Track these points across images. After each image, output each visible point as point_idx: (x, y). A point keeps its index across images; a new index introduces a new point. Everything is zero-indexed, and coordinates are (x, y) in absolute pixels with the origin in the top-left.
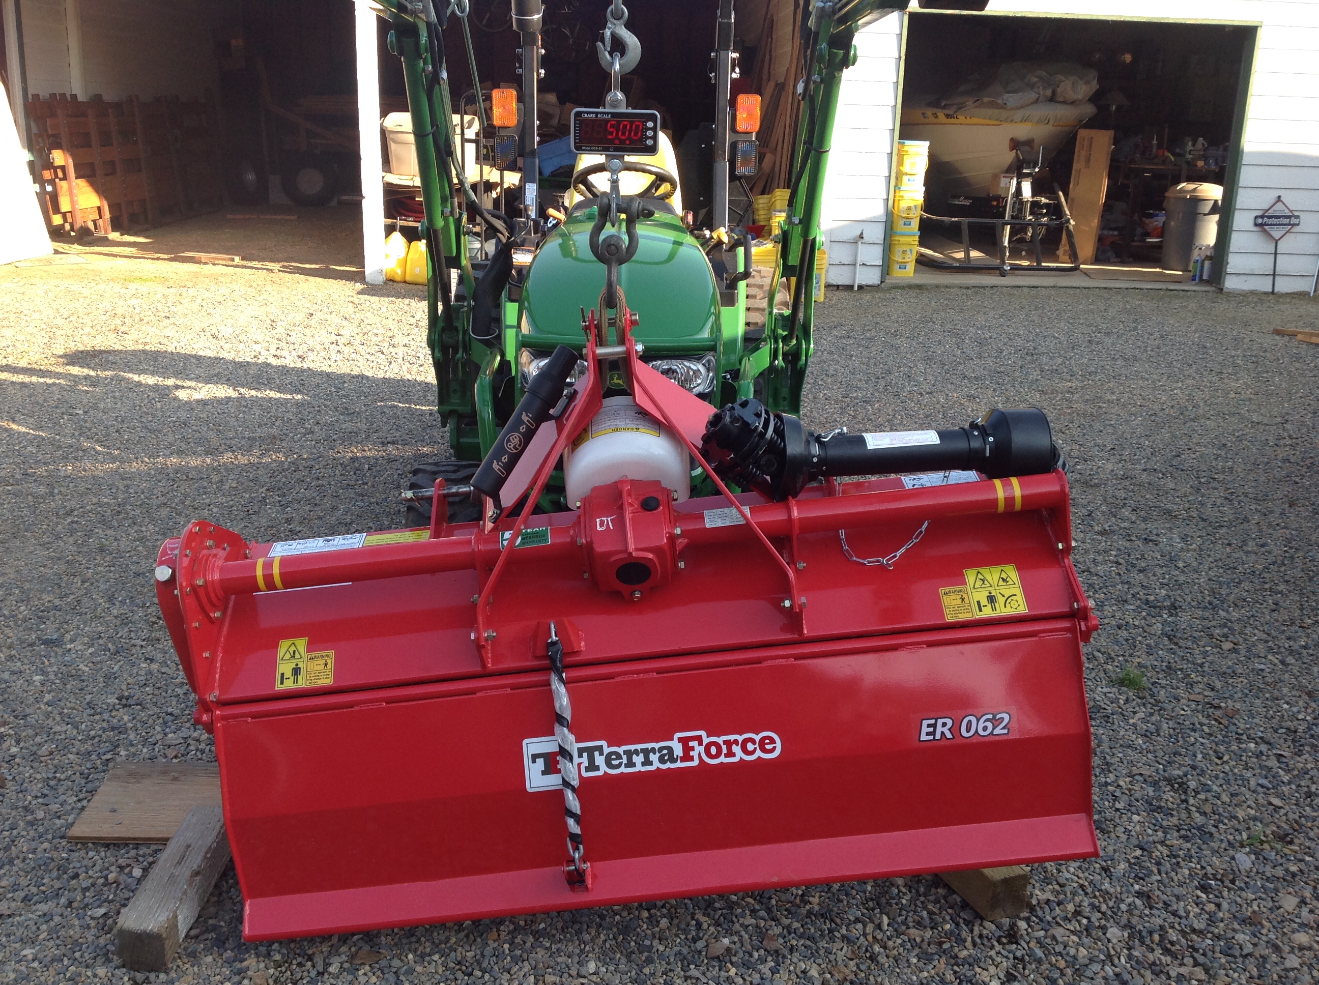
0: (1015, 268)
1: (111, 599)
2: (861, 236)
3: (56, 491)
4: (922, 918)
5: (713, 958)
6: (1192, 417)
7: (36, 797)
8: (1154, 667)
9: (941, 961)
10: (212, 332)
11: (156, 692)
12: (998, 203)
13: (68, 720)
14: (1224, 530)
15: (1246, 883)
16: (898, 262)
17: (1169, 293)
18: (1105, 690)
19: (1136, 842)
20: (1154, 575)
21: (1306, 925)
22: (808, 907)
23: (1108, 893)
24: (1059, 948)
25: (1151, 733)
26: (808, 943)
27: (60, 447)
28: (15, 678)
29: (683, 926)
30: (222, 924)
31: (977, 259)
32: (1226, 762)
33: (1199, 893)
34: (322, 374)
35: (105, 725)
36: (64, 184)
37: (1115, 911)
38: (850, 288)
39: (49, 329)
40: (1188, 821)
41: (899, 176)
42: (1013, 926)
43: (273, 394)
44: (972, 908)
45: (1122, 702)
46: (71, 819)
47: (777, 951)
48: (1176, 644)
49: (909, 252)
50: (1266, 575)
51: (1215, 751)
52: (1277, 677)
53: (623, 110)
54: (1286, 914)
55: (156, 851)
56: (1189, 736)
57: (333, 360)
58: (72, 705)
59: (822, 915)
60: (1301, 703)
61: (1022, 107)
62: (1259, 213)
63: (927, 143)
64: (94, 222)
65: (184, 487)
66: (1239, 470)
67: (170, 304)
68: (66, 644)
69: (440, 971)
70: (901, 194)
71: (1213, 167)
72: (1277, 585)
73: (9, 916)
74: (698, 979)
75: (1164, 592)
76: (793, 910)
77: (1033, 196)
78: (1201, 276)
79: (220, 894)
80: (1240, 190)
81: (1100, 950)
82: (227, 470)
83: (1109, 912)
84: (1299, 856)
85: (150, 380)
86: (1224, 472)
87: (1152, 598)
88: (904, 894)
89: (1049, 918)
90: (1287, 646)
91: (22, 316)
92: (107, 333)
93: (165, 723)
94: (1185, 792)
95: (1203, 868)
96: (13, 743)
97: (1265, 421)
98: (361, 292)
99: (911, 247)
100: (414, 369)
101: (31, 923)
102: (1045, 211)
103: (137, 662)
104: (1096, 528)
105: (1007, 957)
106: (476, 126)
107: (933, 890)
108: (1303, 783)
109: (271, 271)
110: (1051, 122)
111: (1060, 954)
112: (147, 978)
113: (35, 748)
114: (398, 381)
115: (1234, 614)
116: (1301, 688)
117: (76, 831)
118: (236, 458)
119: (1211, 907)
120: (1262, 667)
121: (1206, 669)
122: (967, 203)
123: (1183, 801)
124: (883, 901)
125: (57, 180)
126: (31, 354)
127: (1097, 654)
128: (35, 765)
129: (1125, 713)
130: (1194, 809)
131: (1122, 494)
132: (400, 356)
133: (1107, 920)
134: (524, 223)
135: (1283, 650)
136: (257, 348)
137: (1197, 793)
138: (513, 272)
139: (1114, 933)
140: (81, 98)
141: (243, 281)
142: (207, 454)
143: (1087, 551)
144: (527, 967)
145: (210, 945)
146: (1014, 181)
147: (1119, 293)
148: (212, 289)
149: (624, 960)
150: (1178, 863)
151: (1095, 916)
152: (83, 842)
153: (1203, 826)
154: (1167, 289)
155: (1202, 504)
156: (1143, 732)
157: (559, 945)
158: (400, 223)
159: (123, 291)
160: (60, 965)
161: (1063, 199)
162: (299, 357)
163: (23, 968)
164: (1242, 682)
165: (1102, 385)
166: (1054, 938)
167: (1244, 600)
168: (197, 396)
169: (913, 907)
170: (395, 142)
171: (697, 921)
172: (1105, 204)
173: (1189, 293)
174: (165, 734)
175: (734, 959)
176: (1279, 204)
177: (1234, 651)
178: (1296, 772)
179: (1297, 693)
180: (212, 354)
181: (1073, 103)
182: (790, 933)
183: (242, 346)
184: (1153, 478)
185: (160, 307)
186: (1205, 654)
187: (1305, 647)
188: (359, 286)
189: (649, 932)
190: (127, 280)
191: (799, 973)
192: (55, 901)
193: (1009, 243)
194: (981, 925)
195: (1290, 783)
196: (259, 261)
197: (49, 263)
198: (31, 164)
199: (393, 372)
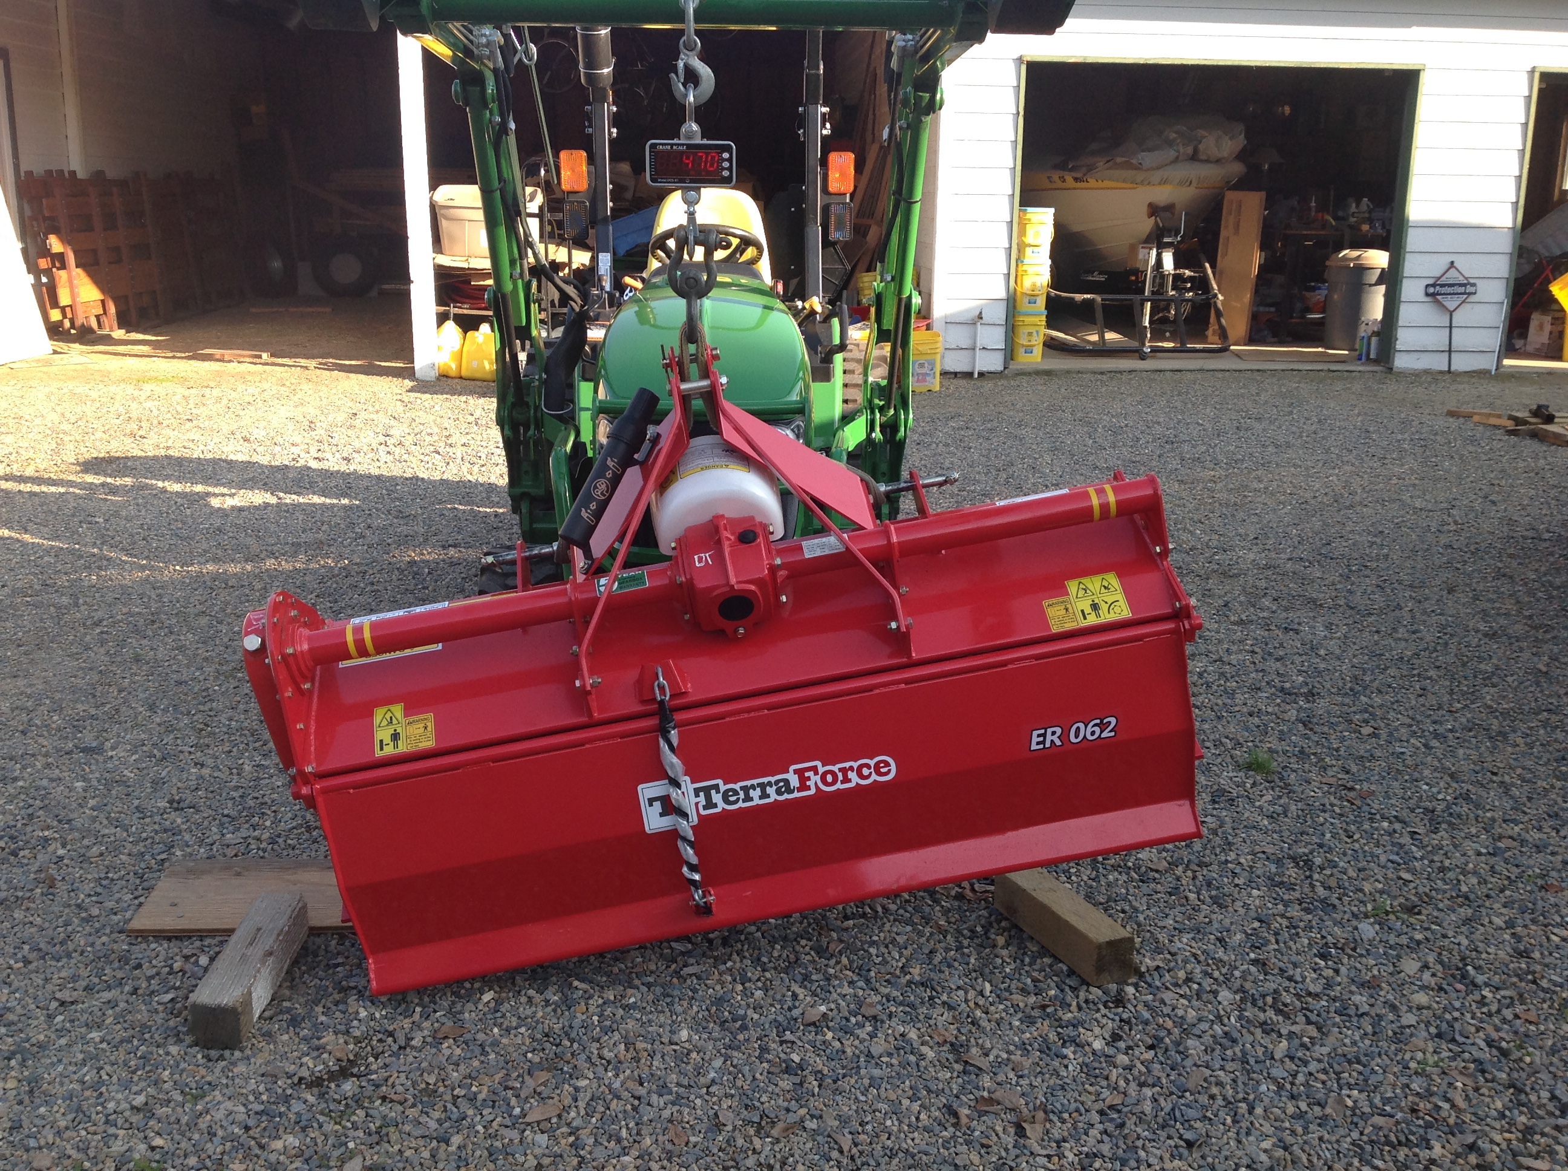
0: (1155, 350)
1: (152, 708)
2: (980, 317)
3: (81, 601)
4: (1025, 984)
5: (809, 1025)
6: (1347, 504)
7: (90, 895)
8: (1285, 752)
9: (1045, 1023)
10: (243, 435)
11: (210, 795)
12: (1137, 278)
13: (118, 824)
14: (1373, 618)
15: (1367, 950)
16: (1023, 346)
17: (1331, 374)
18: (1231, 774)
19: (1254, 915)
20: (1292, 663)
21: (1427, 987)
22: (908, 977)
23: (1221, 961)
24: (1167, 1010)
25: (1278, 815)
26: (908, 1009)
27: (81, 557)
28: (54, 784)
29: (778, 997)
30: (297, 1006)
31: (1113, 341)
32: (1357, 841)
33: (1317, 960)
34: (369, 476)
35: (156, 827)
36: (63, 274)
37: (1227, 979)
38: (969, 375)
39: (54, 435)
40: (1311, 895)
41: (1022, 247)
42: (1120, 991)
43: (317, 499)
44: (1079, 976)
45: (1248, 785)
46: (128, 915)
47: (875, 1017)
48: (1311, 729)
49: (1035, 334)
50: (1415, 661)
51: (1346, 831)
52: (1418, 760)
53: (698, 141)
54: (1407, 978)
55: (221, 942)
56: (1318, 816)
57: (382, 462)
58: (119, 809)
59: (922, 984)
60: (1442, 784)
61: (1158, 168)
62: (1431, 281)
63: (1052, 210)
64: (98, 317)
65: (224, 595)
66: (1395, 557)
67: (192, 406)
68: (106, 751)
69: (527, 1043)
70: (1025, 268)
71: (1380, 231)
72: (1426, 670)
73: (72, 1003)
74: (793, 1042)
75: (1301, 679)
76: (893, 980)
77: (1175, 269)
78: (1368, 354)
79: (293, 980)
80: (1408, 256)
81: (1209, 1012)
82: (270, 577)
83: (1222, 978)
84: (1426, 925)
85: (177, 487)
86: (1378, 560)
87: (1287, 685)
88: (1008, 964)
89: (1158, 983)
90: (1431, 729)
91: (23, 422)
92: (122, 438)
93: (222, 824)
94: (1310, 869)
95: (1323, 937)
96: (59, 845)
97: (1430, 507)
98: (411, 390)
99: (1037, 328)
100: (476, 469)
101: (96, 1009)
102: (1189, 285)
103: (187, 767)
104: (1232, 619)
105: (1113, 1020)
106: (540, 199)
107: (1039, 961)
108: (1436, 858)
109: (306, 368)
110: (1194, 184)
111: (1168, 1015)
112: (222, 1055)
113: (83, 851)
114: (458, 482)
115: (1376, 699)
116: (1444, 770)
117: (135, 924)
118: (279, 564)
119: (1330, 973)
120: (1403, 750)
121: (1342, 753)
122: (1102, 278)
123: (1307, 877)
124: (987, 971)
125: (54, 270)
126: (37, 460)
127: (1224, 740)
128: (85, 865)
129: (1251, 796)
130: (1318, 884)
131: (1263, 584)
132: (459, 456)
133: (1219, 985)
134: (597, 295)
135: (1427, 733)
136: (294, 449)
137: (1322, 868)
138: (587, 348)
139: (1225, 995)
140: (81, 175)
141: (274, 379)
142: (246, 561)
143: (1220, 641)
144: (617, 1036)
145: (285, 1026)
146: (1154, 252)
147: (1274, 376)
148: (239, 389)
149: (717, 1028)
150: (1297, 934)
151: (1207, 983)
152: (143, 935)
153: (1326, 898)
154: (1329, 371)
155: (1350, 592)
156: (1269, 814)
157: (650, 1016)
158: (453, 310)
159: (136, 393)
160: (130, 1046)
161: (1209, 271)
162: (344, 459)
163: (92, 1049)
164: (1379, 766)
165: (1249, 472)
166: (1163, 1002)
167: (1389, 686)
168: (229, 502)
169: (1017, 976)
170: (447, 218)
171: (793, 992)
172: (1259, 276)
173: (1354, 374)
174: (223, 835)
175: (831, 1024)
176: (1453, 270)
177: (1374, 735)
178: (1430, 848)
179: (1439, 775)
180: (246, 458)
181: (1218, 161)
182: (888, 1001)
183: (277, 449)
184: (1298, 567)
185: (180, 409)
186: (1342, 739)
187: (1451, 731)
188: (408, 383)
189: (743, 1003)
190: (141, 380)
191: (898, 1036)
192: (119, 990)
193: (1150, 322)
194: (1087, 991)
195: (1422, 858)
196: (290, 358)
197: (48, 363)
198: (25, 252)
199: (451, 474)
